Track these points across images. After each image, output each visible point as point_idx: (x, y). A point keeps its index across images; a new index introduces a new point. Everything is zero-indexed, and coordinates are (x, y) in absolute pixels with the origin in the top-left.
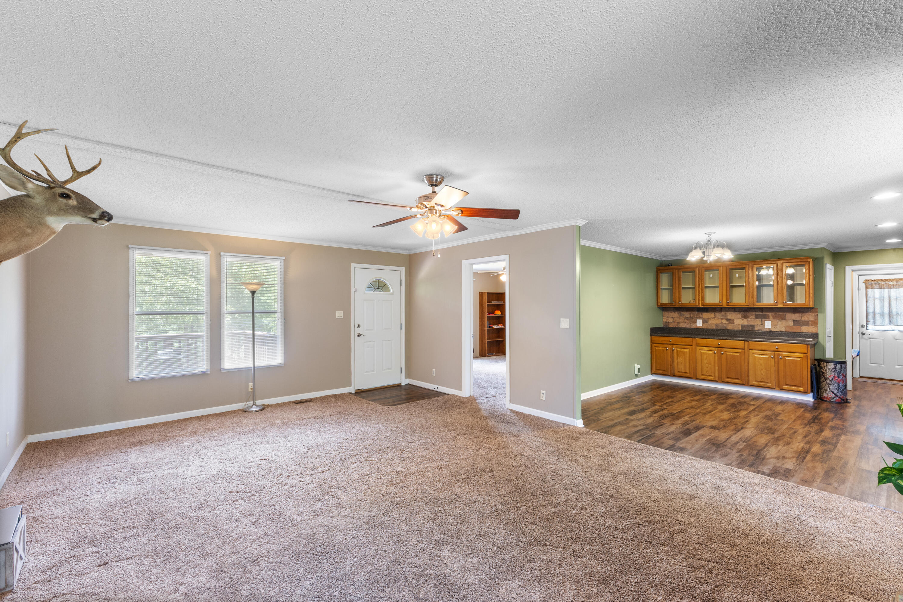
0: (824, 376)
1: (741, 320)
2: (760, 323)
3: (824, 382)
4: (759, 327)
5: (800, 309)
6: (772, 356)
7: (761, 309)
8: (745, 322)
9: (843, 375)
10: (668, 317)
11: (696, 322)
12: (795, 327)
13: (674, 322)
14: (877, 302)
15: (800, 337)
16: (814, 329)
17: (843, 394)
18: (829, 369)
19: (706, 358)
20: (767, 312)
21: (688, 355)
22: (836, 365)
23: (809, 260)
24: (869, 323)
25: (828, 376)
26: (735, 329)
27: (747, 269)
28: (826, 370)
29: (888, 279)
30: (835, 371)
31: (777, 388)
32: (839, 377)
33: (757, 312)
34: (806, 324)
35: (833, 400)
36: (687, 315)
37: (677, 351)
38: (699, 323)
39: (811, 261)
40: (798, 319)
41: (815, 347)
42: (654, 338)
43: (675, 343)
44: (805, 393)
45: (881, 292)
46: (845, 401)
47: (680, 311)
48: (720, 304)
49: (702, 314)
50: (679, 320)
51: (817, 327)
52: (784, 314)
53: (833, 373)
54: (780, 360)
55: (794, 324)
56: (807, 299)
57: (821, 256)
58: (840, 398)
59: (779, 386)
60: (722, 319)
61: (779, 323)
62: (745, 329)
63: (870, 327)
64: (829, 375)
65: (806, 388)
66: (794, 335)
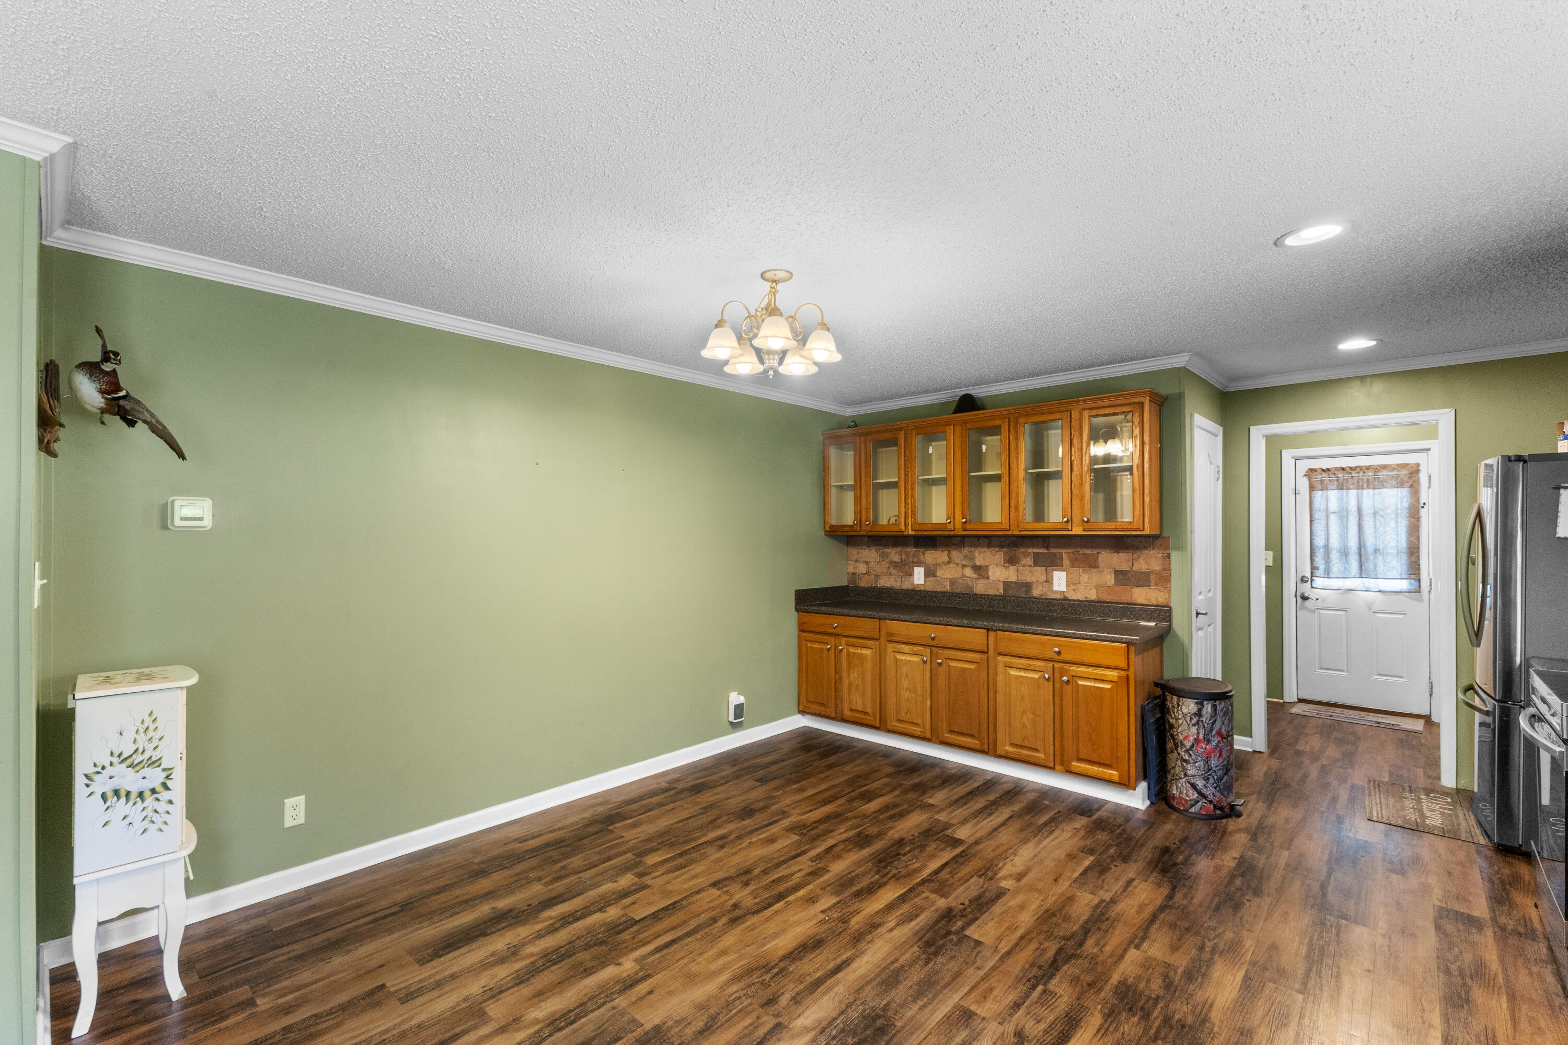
0: (1172, 735)
1: (1004, 571)
2: (1044, 578)
3: (1172, 752)
4: (1041, 588)
5: (1129, 540)
6: (1047, 676)
7: (1045, 540)
8: (1013, 574)
9: (1219, 733)
10: (856, 561)
11: (911, 574)
12: (1119, 589)
13: (868, 573)
14: (1334, 522)
15: (1129, 618)
16: (1162, 594)
17: (1220, 792)
18: (1184, 715)
19: (907, 675)
20: (1058, 547)
21: (869, 666)
22: (1200, 704)
23: (1141, 400)
24: (1317, 573)
25: (1181, 737)
26: (991, 593)
27: (1005, 429)
28: (1177, 719)
29: (1356, 467)
30: (1198, 722)
31: (1058, 767)
32: (1209, 741)
33: (1038, 547)
34: (1143, 579)
35: (1193, 810)
36: (895, 554)
37: (848, 652)
38: (919, 577)
39: (1147, 401)
40: (1125, 567)
41: (1165, 645)
42: (808, 618)
43: (845, 633)
44: (1125, 784)
45: (1342, 499)
46: (1227, 810)
47: (880, 545)
48: (949, 527)
49: (923, 554)
50: (878, 569)
51: (1169, 591)
52: (1095, 551)
53: (1194, 730)
54: (1065, 685)
55: (1118, 582)
56: (1137, 512)
57: (1177, 391)
58: (1211, 802)
59: (1062, 764)
60: (964, 566)
61: (1085, 578)
62: (1010, 593)
63: (1318, 582)
64: (1185, 734)
65: (1126, 773)
66: (1115, 609)
